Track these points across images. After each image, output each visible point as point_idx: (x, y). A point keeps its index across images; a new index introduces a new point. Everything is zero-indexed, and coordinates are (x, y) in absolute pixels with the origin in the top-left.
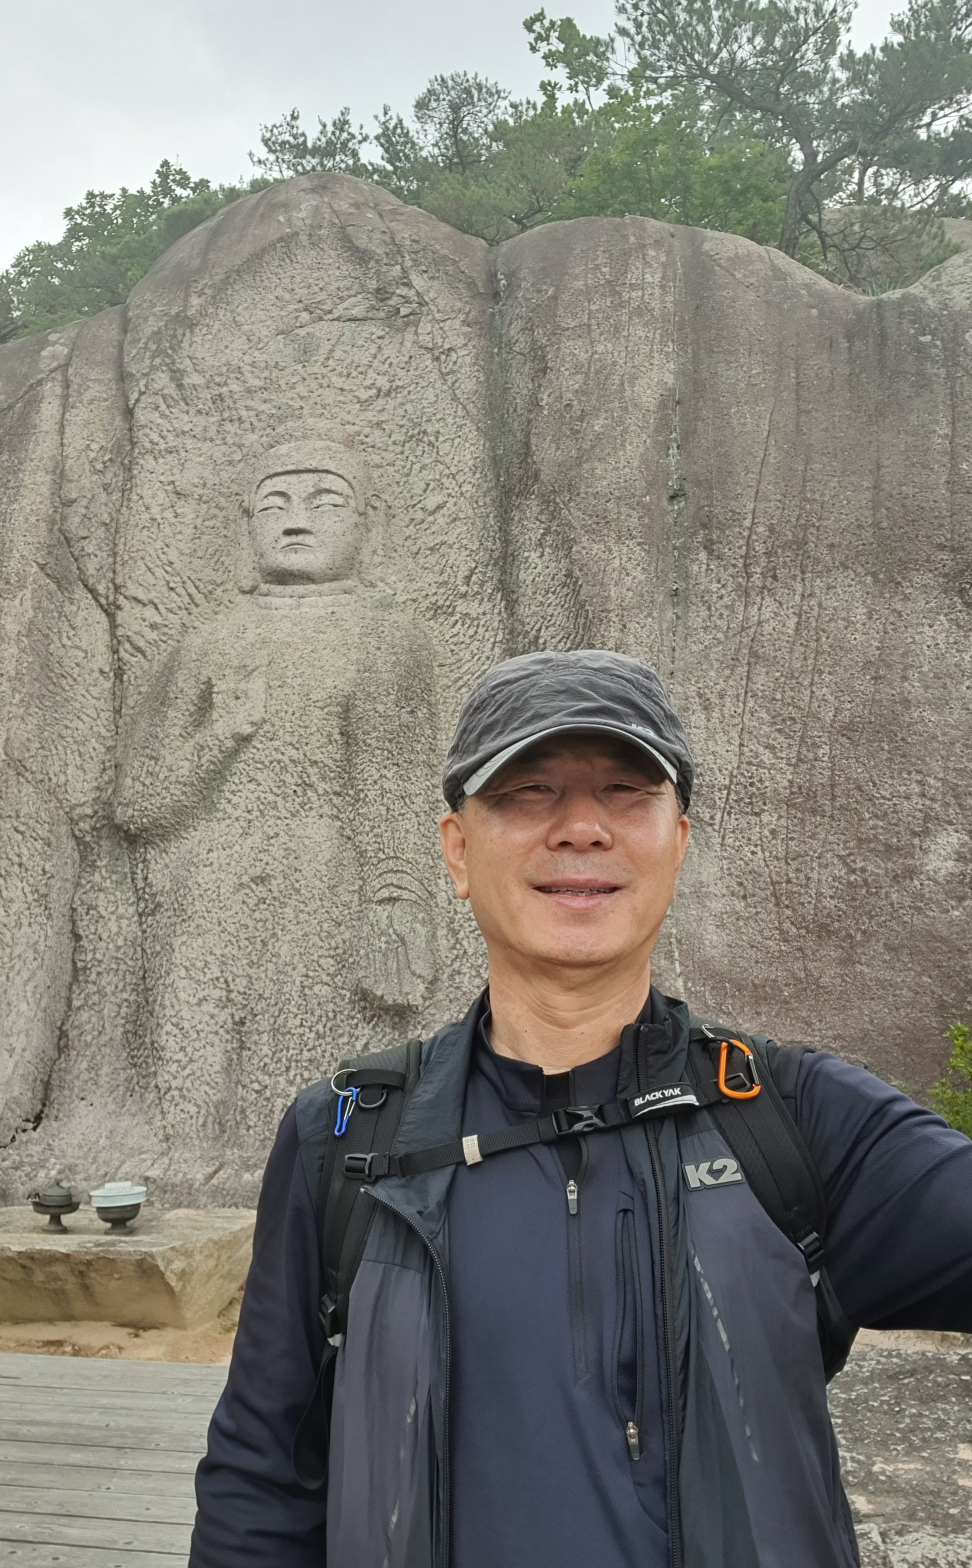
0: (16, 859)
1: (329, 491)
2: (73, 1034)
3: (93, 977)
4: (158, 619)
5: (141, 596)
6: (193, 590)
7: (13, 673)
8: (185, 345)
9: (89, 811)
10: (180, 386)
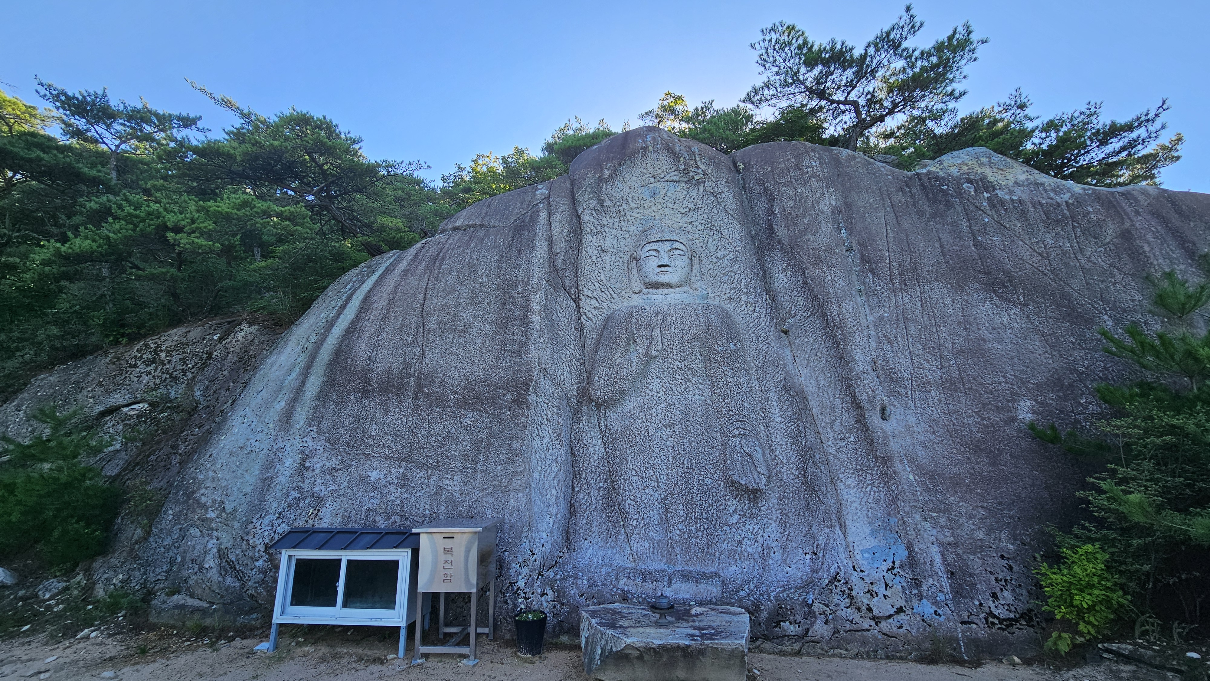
0: (545, 417)
1: (677, 249)
2: (576, 505)
3: (584, 476)
4: (597, 305)
5: (590, 295)
6: (612, 292)
7: (539, 328)
8: (604, 189)
9: (576, 393)
10: (602, 206)
